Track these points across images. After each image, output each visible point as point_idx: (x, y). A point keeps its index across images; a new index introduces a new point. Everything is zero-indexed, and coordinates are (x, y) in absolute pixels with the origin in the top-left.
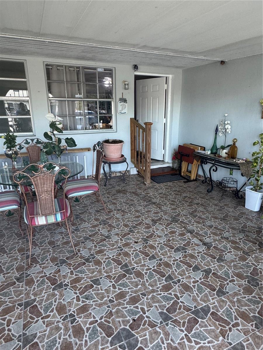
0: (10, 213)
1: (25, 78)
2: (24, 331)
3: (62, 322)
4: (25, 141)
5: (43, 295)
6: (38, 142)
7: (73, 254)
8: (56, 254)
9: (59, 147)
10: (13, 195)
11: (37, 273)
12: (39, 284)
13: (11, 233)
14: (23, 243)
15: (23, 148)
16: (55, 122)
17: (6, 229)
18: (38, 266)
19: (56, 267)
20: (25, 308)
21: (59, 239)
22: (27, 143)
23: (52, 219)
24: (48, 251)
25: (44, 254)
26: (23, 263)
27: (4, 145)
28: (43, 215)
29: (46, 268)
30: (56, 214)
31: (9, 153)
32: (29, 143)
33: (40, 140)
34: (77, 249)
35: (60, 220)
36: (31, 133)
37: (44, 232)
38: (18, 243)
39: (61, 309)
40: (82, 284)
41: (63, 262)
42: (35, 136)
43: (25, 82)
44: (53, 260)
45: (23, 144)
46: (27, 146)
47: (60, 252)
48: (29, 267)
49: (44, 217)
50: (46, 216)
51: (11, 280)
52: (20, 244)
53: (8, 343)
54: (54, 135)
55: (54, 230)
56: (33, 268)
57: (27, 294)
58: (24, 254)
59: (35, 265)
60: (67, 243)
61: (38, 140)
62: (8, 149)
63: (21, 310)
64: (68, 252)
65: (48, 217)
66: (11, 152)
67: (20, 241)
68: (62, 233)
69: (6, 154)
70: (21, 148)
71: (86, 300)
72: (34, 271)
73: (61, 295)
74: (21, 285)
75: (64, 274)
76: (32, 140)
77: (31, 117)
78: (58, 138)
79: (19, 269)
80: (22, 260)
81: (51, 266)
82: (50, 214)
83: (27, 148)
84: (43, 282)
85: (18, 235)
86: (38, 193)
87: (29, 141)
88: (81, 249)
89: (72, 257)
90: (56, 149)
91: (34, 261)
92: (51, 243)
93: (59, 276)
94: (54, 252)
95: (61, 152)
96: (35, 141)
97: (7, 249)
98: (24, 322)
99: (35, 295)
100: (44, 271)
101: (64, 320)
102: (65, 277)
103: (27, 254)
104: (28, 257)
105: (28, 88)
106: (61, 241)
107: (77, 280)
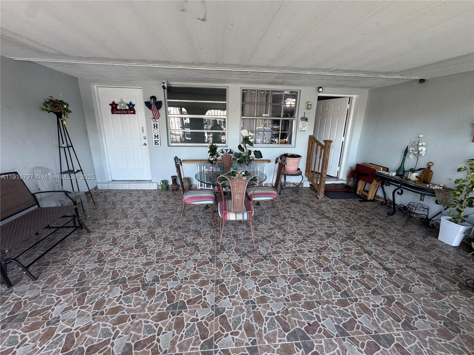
0: (207, 206)
1: (225, 100)
2: (215, 303)
3: (245, 305)
4: (221, 151)
5: (229, 278)
6: (231, 152)
7: (253, 249)
8: (239, 246)
9: (249, 158)
10: (211, 193)
11: (225, 258)
12: (226, 268)
13: (205, 222)
14: (214, 232)
15: (219, 156)
16: (248, 137)
17: (202, 218)
18: (225, 253)
19: (239, 257)
20: (216, 284)
21: (241, 234)
22: (223, 152)
23: (240, 217)
24: (233, 243)
25: (229, 244)
26: (214, 248)
27: (209, 153)
28: (234, 212)
29: (231, 256)
30: (243, 213)
31: (211, 159)
32: (224, 152)
33: (232, 151)
34: (256, 245)
35: (246, 218)
36: (224, 145)
37: (230, 226)
38: (210, 231)
39: (244, 294)
40: (261, 277)
41: (245, 254)
42: (227, 147)
43: (225, 104)
44: (237, 250)
45: (219, 153)
46: (222, 154)
47: (242, 245)
48: (219, 252)
49: (234, 214)
50: (236, 214)
51: (206, 259)
52: (212, 232)
53: (204, 309)
54: (246, 147)
55: (237, 226)
56: (221, 254)
57: (218, 274)
58: (215, 241)
59: (223, 252)
60: (248, 239)
61: (230, 151)
62: (211, 157)
63: (213, 285)
64: (249, 246)
65: (238, 215)
66: (212, 159)
67: (212, 230)
68: (243, 229)
69: (209, 160)
70: (218, 156)
71: (265, 293)
72: (222, 256)
73: (244, 282)
74: (213, 265)
75: (246, 265)
76: (227, 150)
77: (226, 131)
78: (249, 150)
79: (211, 252)
80: (213, 245)
81: (235, 256)
82: (239, 213)
83: (222, 157)
84: (229, 267)
85: (211, 225)
86: (233, 194)
87: (224, 151)
88: (260, 247)
89: (252, 252)
90: (246, 159)
91: (222, 248)
92: (235, 236)
93: (242, 265)
94: (237, 244)
95: (250, 162)
96: (229, 151)
97: (203, 234)
98: (215, 295)
99: (224, 276)
100: (230, 258)
101: (246, 304)
102: (246, 267)
103: (216, 241)
104: (218, 244)
105: (227, 109)
106: (243, 236)
107: (257, 273)
